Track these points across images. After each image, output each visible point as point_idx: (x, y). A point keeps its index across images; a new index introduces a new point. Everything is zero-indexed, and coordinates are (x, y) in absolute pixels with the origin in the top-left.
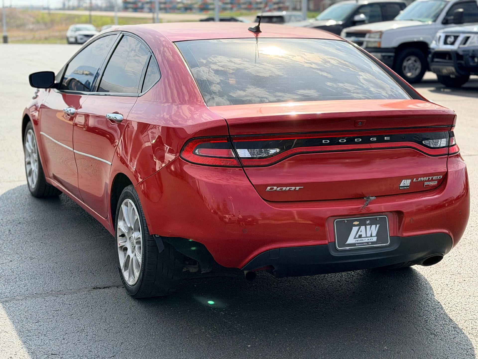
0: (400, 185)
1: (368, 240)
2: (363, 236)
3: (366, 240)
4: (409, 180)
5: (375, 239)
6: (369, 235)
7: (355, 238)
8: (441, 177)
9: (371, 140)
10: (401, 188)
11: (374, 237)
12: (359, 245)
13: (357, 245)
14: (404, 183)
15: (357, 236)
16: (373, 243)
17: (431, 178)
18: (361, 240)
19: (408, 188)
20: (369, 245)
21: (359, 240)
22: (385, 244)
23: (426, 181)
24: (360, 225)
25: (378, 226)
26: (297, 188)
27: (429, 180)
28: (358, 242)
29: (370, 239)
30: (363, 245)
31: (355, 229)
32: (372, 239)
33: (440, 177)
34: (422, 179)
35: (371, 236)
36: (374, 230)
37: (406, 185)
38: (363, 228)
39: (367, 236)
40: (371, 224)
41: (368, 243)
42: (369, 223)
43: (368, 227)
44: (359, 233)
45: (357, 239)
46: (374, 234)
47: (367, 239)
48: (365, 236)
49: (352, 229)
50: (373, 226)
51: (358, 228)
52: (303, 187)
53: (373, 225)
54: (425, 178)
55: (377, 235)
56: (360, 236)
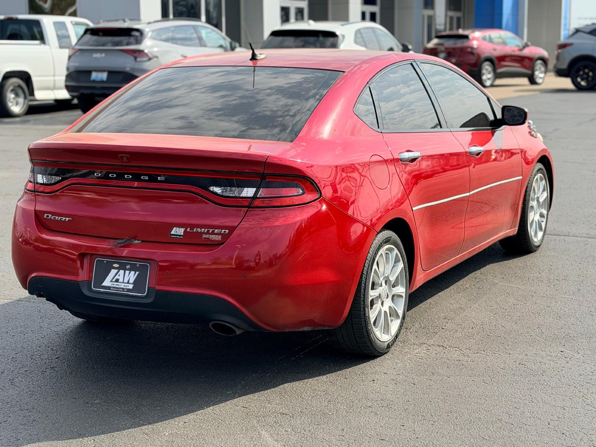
0: (171, 233)
1: (125, 286)
2: (120, 281)
3: (122, 286)
4: (182, 229)
5: (131, 287)
6: (126, 281)
7: (111, 281)
8: (227, 233)
9: (142, 178)
10: (172, 236)
11: (131, 284)
12: (115, 289)
13: (112, 289)
14: (176, 231)
15: (114, 280)
16: (129, 290)
17: (211, 231)
18: (117, 285)
19: (182, 237)
20: (124, 291)
21: (115, 285)
22: (140, 295)
23: (204, 233)
24: (119, 269)
25: (137, 273)
26: (67, 219)
27: (208, 233)
28: (114, 286)
29: (127, 286)
30: (118, 291)
31: (113, 272)
32: (129, 286)
33: (225, 232)
34: (199, 230)
35: (128, 283)
36: (132, 276)
37: (179, 234)
38: (122, 272)
39: (125, 281)
40: (130, 270)
41: (123, 289)
42: (128, 268)
43: (127, 272)
44: (117, 277)
45: (113, 283)
46: (132, 281)
47: (124, 284)
48: (122, 281)
49: (111, 270)
50: (133, 273)
51: (116, 271)
52: (71, 219)
53: (133, 271)
54: (203, 230)
55: (134, 283)
56: (117, 281)
